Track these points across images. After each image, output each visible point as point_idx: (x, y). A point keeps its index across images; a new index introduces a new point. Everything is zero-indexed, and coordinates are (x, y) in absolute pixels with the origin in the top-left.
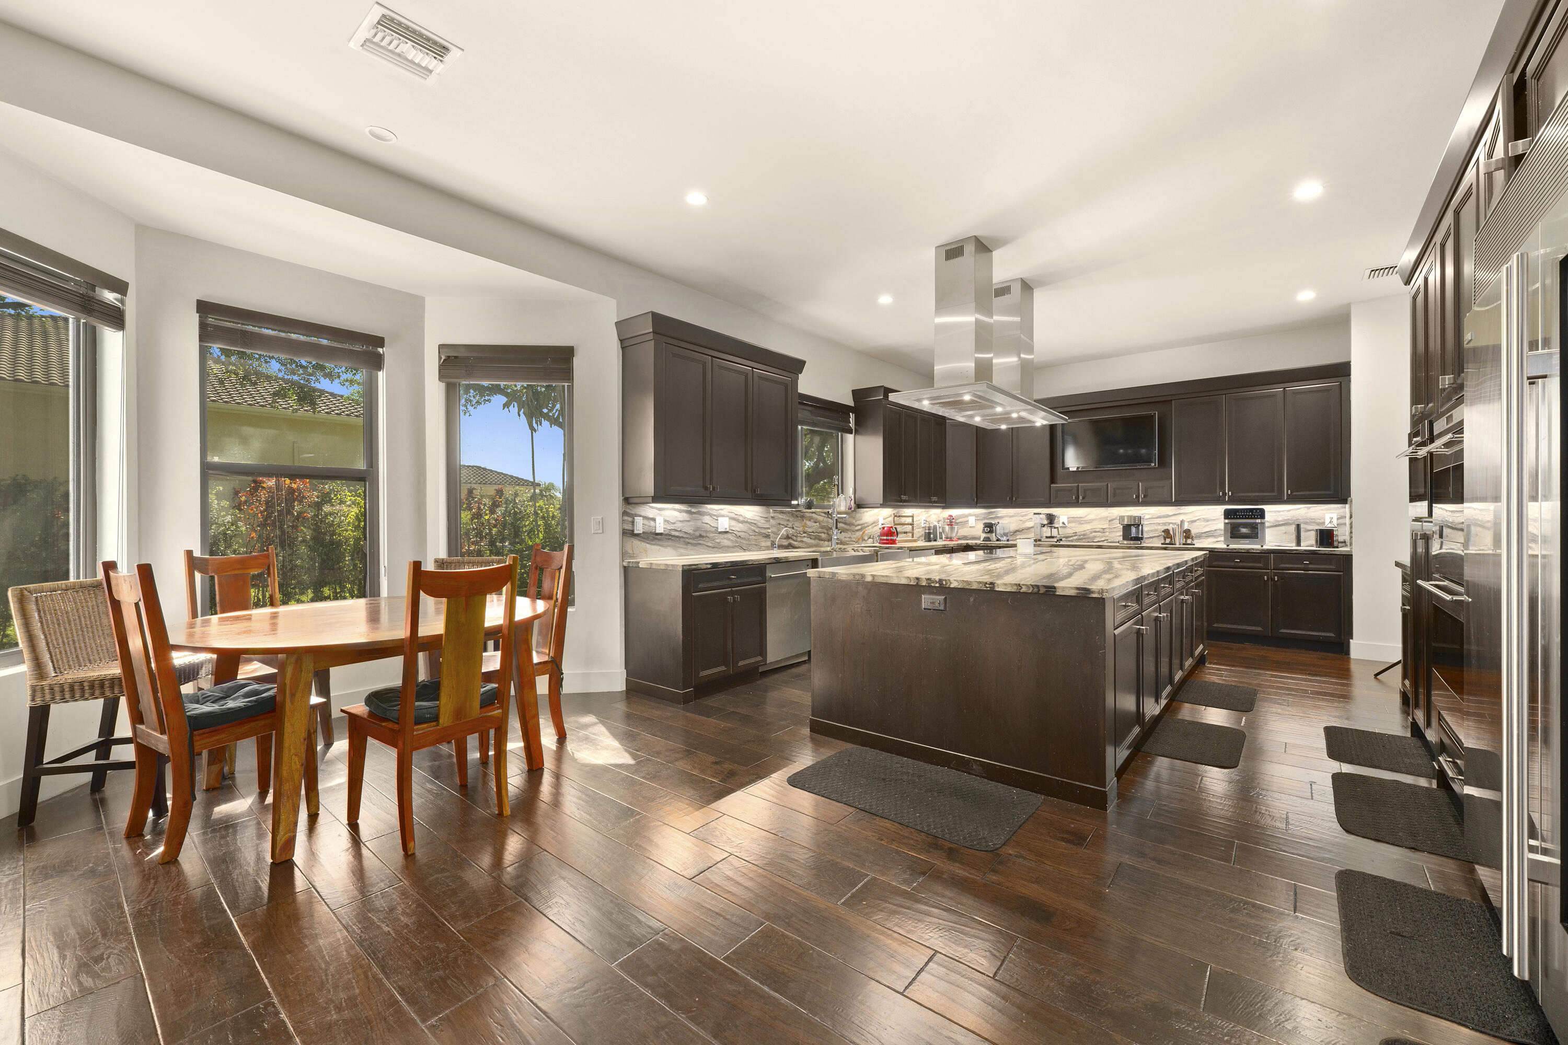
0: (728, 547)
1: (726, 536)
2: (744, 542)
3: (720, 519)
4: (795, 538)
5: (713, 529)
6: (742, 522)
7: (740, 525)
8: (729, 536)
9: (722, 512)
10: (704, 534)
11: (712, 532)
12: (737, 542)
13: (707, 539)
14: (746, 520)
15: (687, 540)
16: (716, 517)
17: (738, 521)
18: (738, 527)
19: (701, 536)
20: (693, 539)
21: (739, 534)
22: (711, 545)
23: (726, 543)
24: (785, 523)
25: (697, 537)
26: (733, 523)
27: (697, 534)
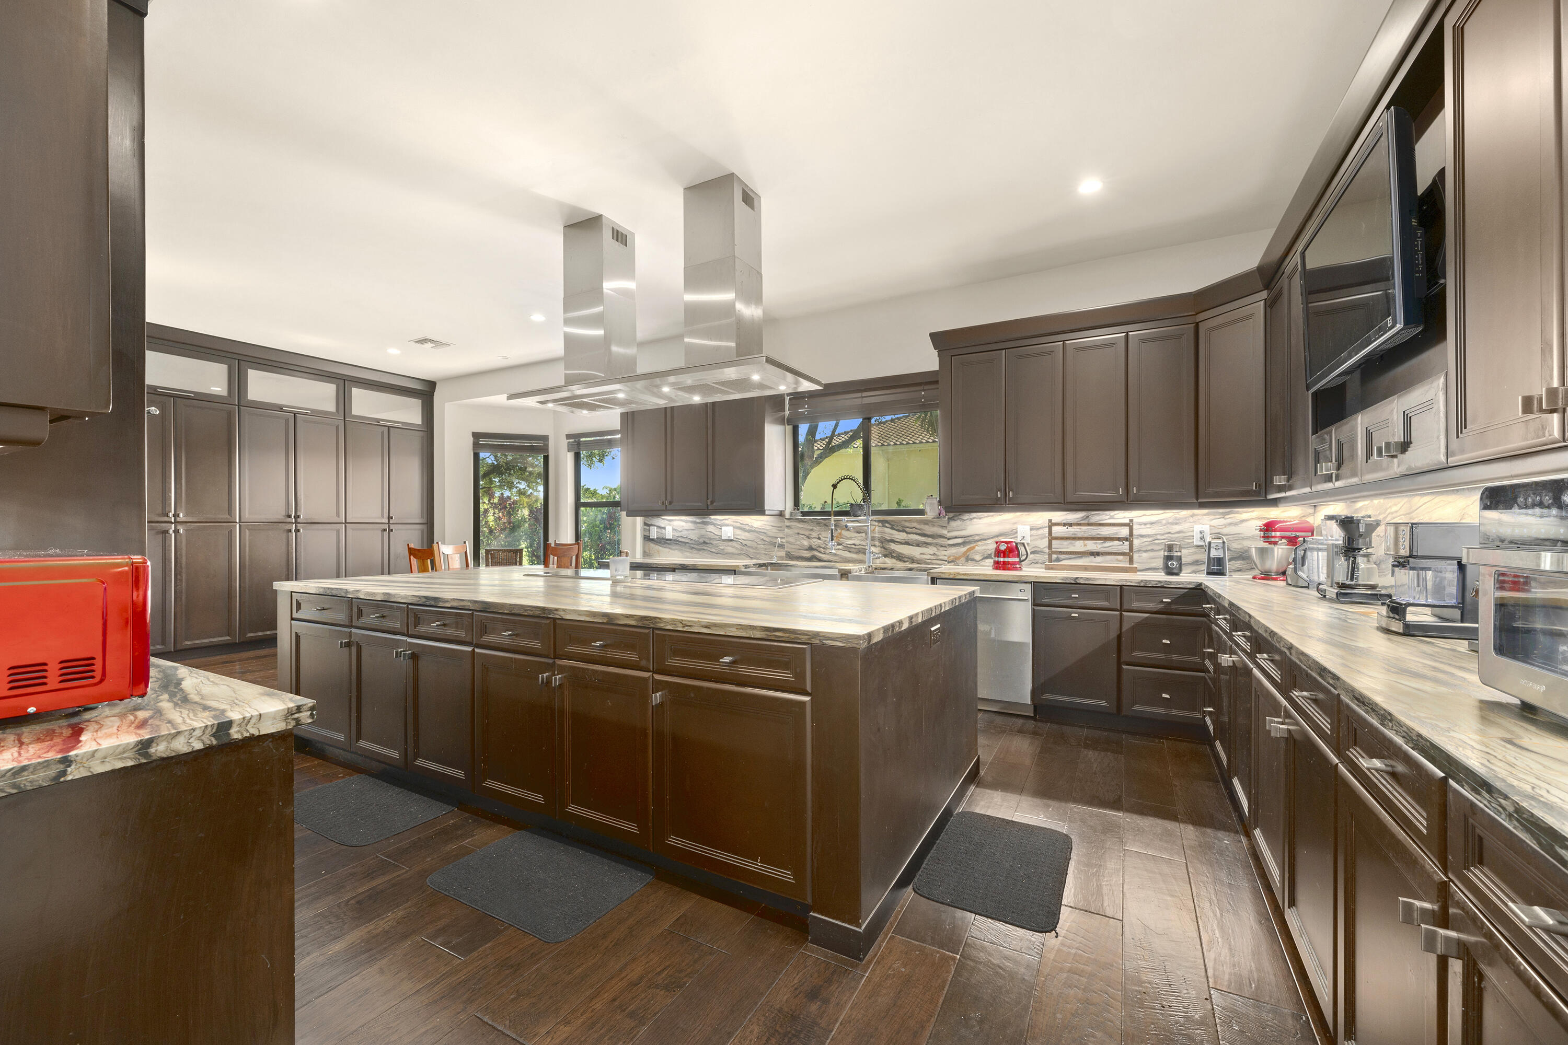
0: (733, 554)
1: (730, 543)
2: (751, 550)
3: (723, 528)
4: (822, 550)
5: (717, 537)
6: (749, 531)
7: (747, 534)
8: (734, 544)
9: (726, 522)
10: (708, 541)
11: (716, 540)
12: (742, 550)
13: (711, 546)
14: (753, 529)
15: (692, 546)
16: (719, 526)
17: (744, 530)
18: (743, 535)
19: (704, 542)
20: (698, 545)
21: (744, 542)
22: (714, 551)
23: (730, 550)
24: (807, 533)
25: (701, 544)
26: (738, 532)
27: (701, 540)
